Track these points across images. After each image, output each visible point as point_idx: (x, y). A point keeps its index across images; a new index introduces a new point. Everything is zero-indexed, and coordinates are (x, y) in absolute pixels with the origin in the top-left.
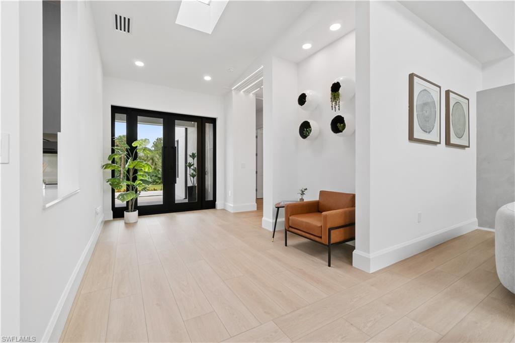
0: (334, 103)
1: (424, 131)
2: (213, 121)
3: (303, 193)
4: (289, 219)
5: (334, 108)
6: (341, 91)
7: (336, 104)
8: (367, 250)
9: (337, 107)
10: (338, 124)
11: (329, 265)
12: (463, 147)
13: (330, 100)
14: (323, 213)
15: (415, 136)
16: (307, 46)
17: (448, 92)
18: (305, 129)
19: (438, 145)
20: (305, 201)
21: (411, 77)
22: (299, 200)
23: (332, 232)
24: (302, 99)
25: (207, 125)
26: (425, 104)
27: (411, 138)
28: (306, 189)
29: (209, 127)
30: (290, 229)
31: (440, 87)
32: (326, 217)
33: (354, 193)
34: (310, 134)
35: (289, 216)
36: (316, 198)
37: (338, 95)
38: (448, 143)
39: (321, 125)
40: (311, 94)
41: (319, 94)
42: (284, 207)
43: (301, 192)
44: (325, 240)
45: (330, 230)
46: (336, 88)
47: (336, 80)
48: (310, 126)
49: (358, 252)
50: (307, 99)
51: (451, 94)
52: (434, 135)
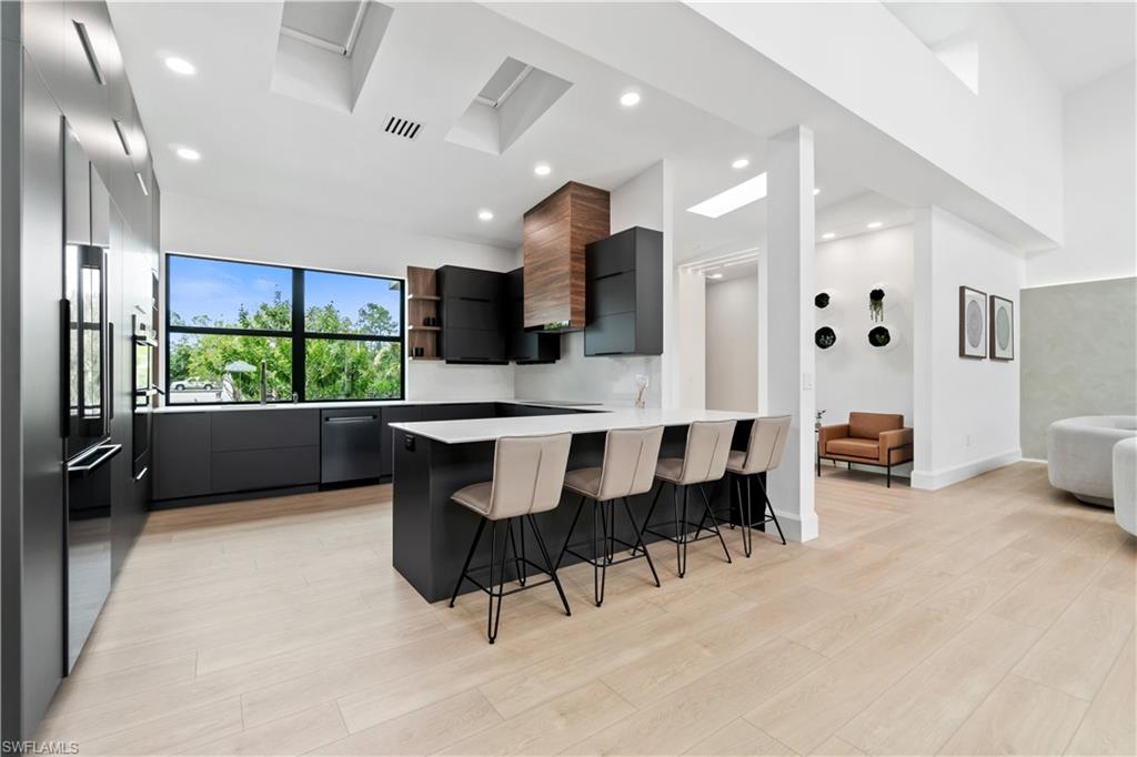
0: (874, 312)
1: (973, 345)
3: (819, 416)
4: (826, 444)
5: (874, 317)
6: (884, 300)
7: (877, 313)
8: (928, 468)
9: (879, 317)
10: (879, 337)
11: (889, 487)
12: (1006, 360)
13: (869, 308)
14: (882, 433)
15: (967, 353)
16: (828, 235)
17: (993, 298)
18: (823, 337)
19: (986, 360)
21: (962, 289)
24: (822, 301)
26: (974, 315)
27: (962, 354)
28: (824, 412)
30: (828, 456)
31: (985, 294)
32: (885, 437)
34: (834, 345)
35: (823, 440)
36: (846, 421)
37: (881, 305)
38: (993, 356)
40: (838, 294)
44: (883, 461)
45: (889, 450)
46: (877, 296)
47: (877, 287)
48: (833, 334)
49: (918, 473)
50: (830, 301)
51: (996, 299)
52: (981, 349)
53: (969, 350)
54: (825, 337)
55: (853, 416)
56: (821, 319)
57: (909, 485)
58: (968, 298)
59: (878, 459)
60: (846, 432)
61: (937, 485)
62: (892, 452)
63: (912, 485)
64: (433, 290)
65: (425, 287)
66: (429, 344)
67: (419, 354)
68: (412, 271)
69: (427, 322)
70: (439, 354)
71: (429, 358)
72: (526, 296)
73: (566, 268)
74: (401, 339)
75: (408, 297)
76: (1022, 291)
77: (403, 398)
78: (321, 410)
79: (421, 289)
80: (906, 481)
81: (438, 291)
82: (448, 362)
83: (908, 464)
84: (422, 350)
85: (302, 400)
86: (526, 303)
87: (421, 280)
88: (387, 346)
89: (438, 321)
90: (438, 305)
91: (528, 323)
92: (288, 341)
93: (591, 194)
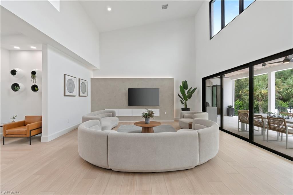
0: (33, 79)
1: (70, 92)
3: (14, 118)
4: (6, 131)
5: (33, 81)
6: (36, 75)
7: (34, 80)
8: (47, 134)
9: (34, 81)
10: (34, 88)
11: (30, 144)
13: (31, 77)
14: (27, 125)
15: (67, 95)
16: (17, 48)
17: (79, 79)
18: (16, 87)
19: (76, 97)
20: (15, 122)
21: (65, 75)
22: (11, 122)
23: (32, 131)
24: (14, 72)
26: (71, 84)
27: (65, 95)
28: (16, 116)
30: (7, 136)
31: (76, 78)
32: (28, 126)
33: (41, 115)
34: (19, 90)
35: (6, 130)
37: (35, 77)
39: (25, 85)
40: (19, 71)
42: (2, 126)
43: (13, 118)
44: (28, 135)
45: (30, 131)
46: (34, 73)
47: (34, 70)
48: (19, 86)
49: (43, 136)
50: (17, 73)
51: (80, 80)
52: (74, 94)
53: (67, 93)
54: (15, 87)
55: (26, 117)
56: (14, 80)
57: (41, 141)
58: (67, 78)
59: (26, 135)
60: (23, 124)
61: (49, 140)
63: (42, 141)
76: (91, 79)
80: (39, 139)
83: (41, 134)
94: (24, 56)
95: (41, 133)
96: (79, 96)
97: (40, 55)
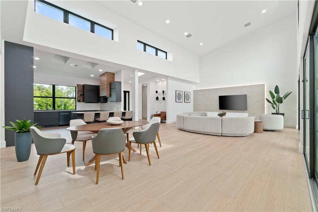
2: (128, 92)
9: (164, 95)
10: (164, 99)
11: (162, 123)
12: (189, 102)
13: (162, 93)
16: (158, 80)
17: (185, 92)
19: (182, 103)
21: (176, 91)
24: (157, 92)
25: (127, 93)
26: (179, 95)
27: (176, 102)
29: (127, 94)
31: (183, 92)
33: (166, 111)
34: (158, 100)
37: (164, 93)
39: (161, 98)
41: (160, 91)
46: (163, 91)
49: (167, 121)
52: (181, 101)
53: (177, 101)
54: (157, 98)
55: (161, 112)
56: (157, 95)
58: (177, 92)
60: (160, 115)
62: (163, 118)
64: (82, 89)
65: (81, 89)
66: (81, 99)
67: (79, 101)
68: (78, 85)
69: (81, 95)
70: (83, 101)
71: (81, 102)
72: (100, 90)
73: (106, 86)
74: (76, 98)
75: (77, 90)
76: (193, 90)
77: (76, 110)
78: (59, 112)
79: (80, 89)
80: (165, 123)
81: (83, 89)
82: (86, 103)
84: (80, 100)
85: (55, 110)
86: (100, 92)
87: (80, 87)
88: (72, 99)
89: (83, 95)
90: (83, 92)
91: (100, 96)
92: (52, 99)
93: (110, 74)
94: (160, 84)
95: (166, 119)
96: (185, 102)
97: (165, 82)
